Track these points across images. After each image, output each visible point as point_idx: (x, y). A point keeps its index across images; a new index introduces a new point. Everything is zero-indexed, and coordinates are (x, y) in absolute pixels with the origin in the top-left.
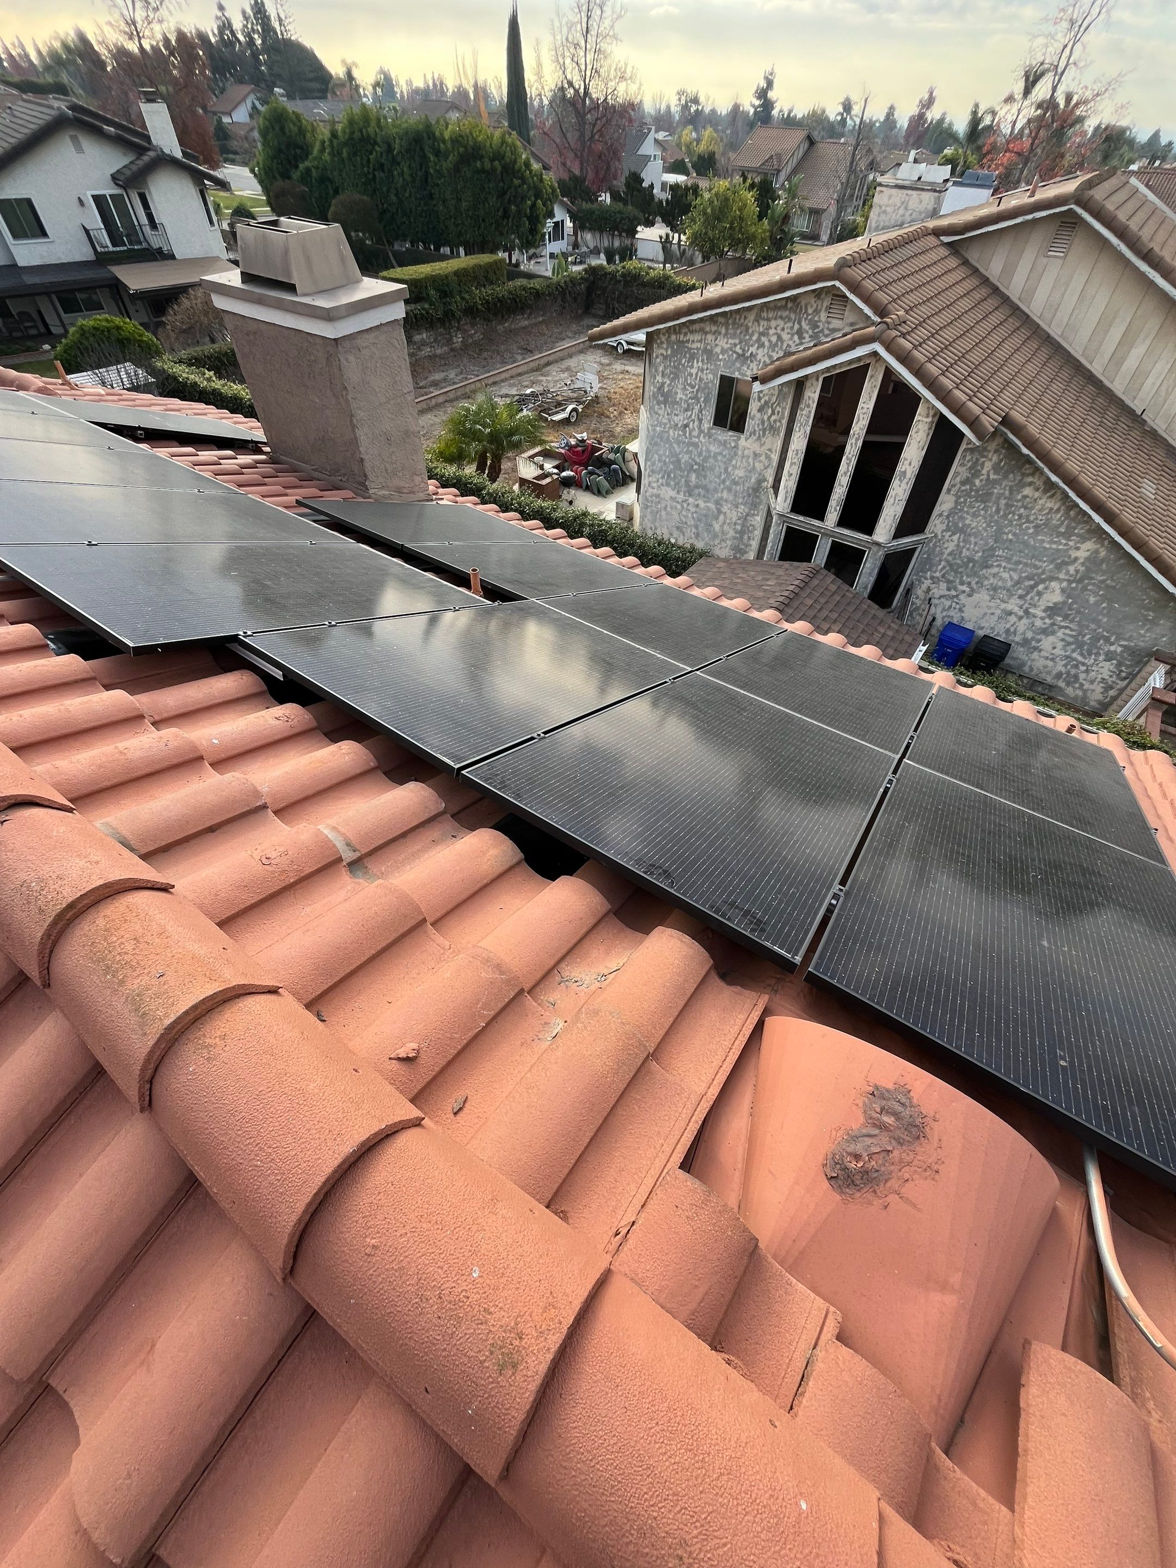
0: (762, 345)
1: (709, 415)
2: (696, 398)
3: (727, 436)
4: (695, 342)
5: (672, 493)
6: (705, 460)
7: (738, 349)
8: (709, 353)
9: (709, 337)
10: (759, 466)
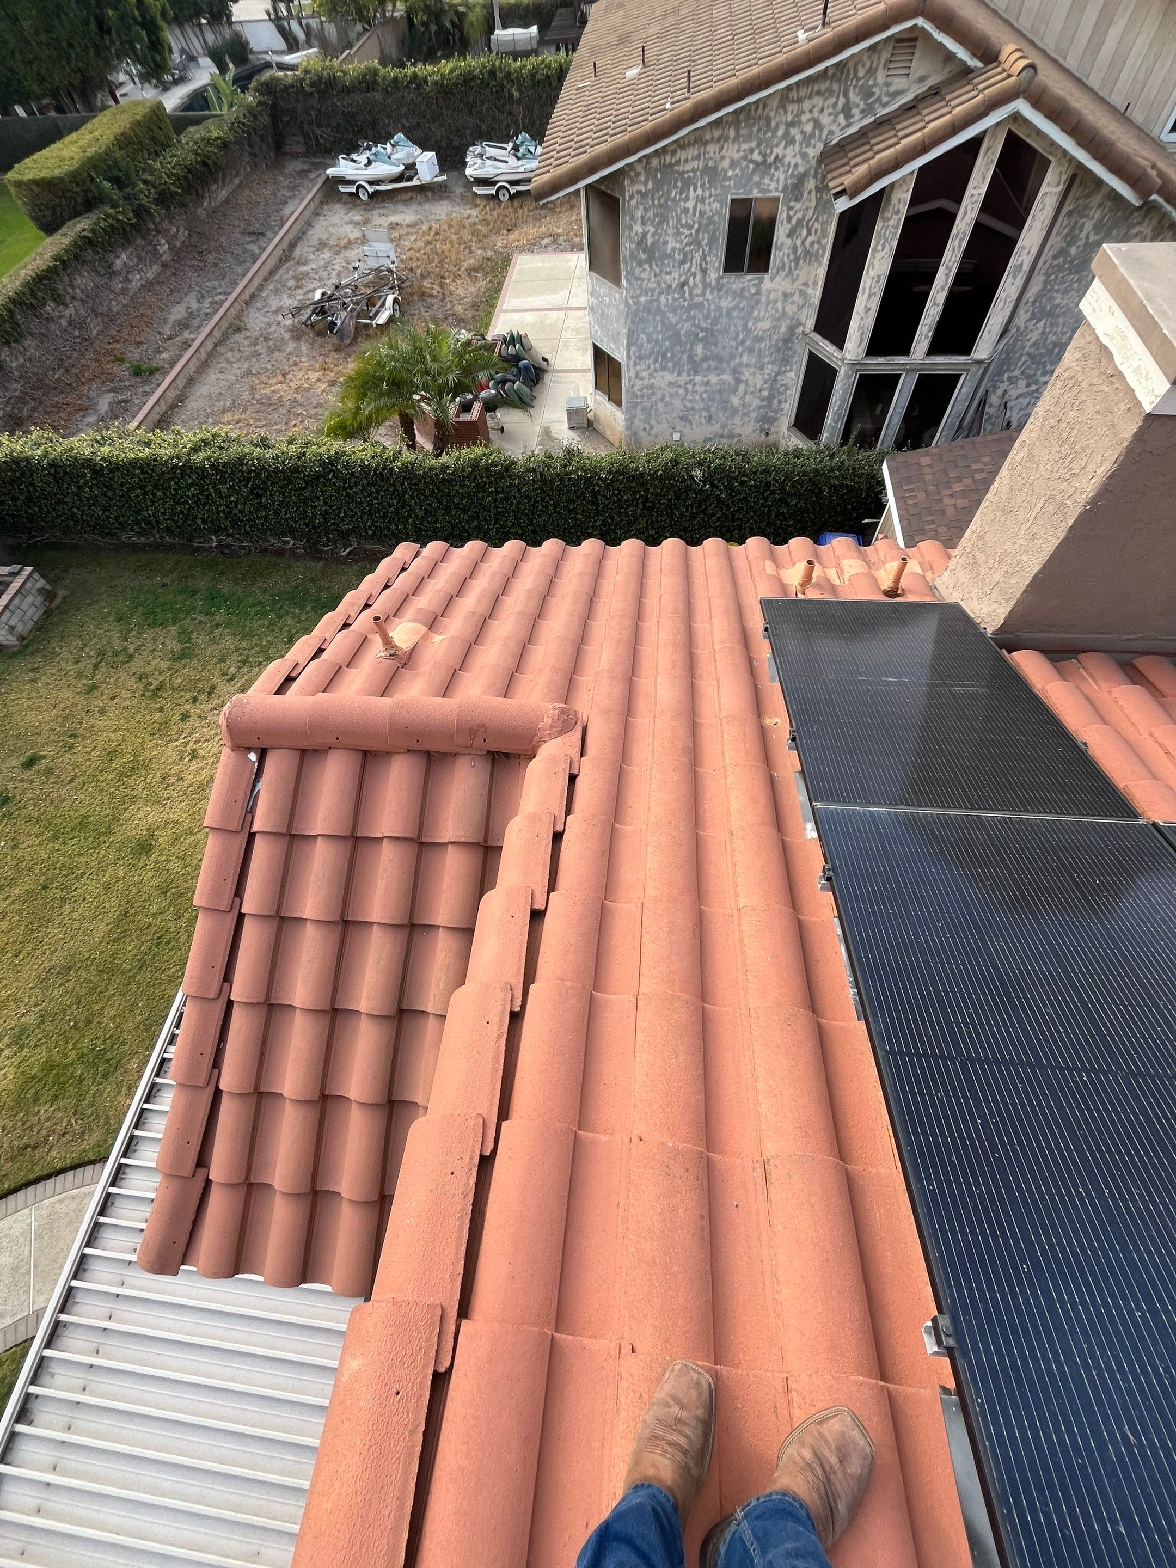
0: (792, 141)
1: (717, 258)
2: (697, 242)
3: (747, 281)
4: (689, 161)
5: (669, 377)
6: (716, 321)
7: (756, 156)
8: (712, 173)
9: (711, 148)
10: (790, 309)
